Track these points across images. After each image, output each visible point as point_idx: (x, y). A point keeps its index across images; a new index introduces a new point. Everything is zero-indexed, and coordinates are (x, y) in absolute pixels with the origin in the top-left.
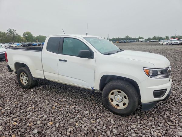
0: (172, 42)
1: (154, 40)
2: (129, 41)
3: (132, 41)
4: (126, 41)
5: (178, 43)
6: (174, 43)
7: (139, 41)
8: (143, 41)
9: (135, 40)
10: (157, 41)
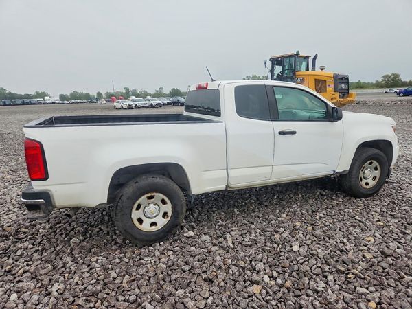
0: (137, 103)
1: (79, 101)
2: (19, 101)
3: (27, 101)
4: (8, 101)
5: (147, 105)
6: (141, 105)
7: (47, 102)
8: (57, 102)
9: (36, 100)
10: (84, 101)
